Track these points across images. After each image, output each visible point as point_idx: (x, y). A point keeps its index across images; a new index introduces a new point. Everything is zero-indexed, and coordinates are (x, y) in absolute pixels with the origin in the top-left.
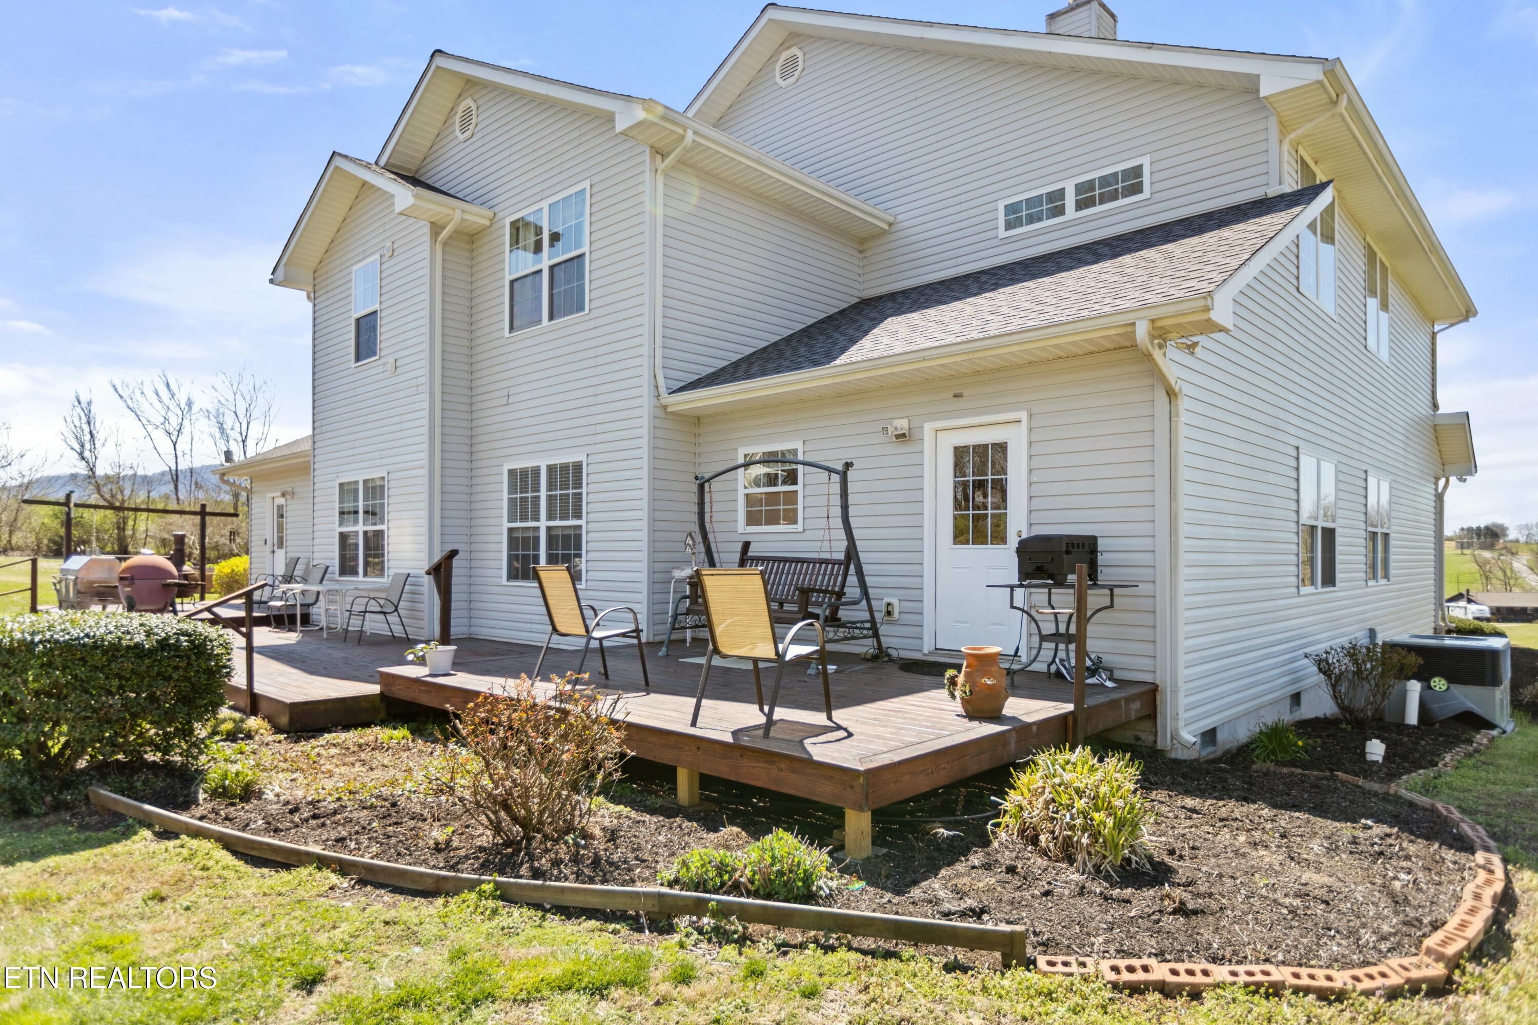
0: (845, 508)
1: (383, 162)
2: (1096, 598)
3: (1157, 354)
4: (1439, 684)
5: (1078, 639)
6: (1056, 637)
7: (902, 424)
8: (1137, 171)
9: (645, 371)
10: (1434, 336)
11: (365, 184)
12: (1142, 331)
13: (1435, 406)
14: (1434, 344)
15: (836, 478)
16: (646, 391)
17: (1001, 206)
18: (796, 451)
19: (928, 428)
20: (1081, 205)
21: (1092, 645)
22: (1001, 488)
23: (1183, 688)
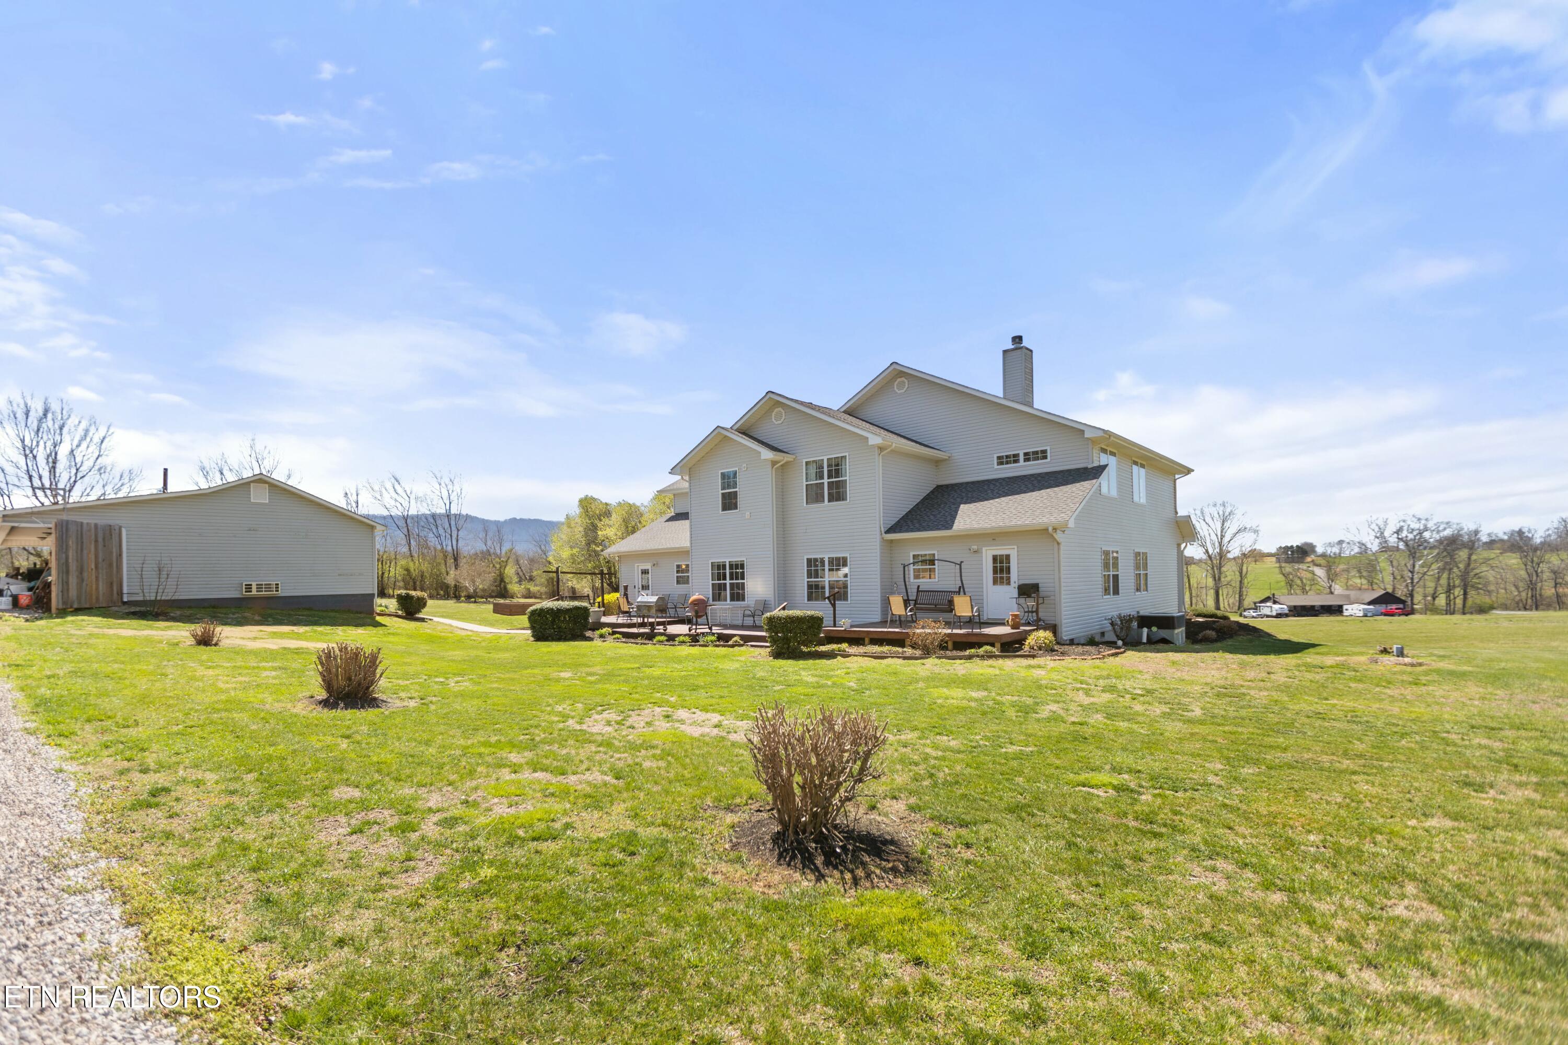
0: (961, 576)
1: (735, 428)
2: (1041, 601)
3: (1055, 535)
4: (1154, 629)
5: (1037, 612)
6: (1028, 612)
7: (975, 547)
8: (1044, 452)
9: (878, 526)
10: (1175, 480)
11: (726, 436)
12: (1050, 529)
13: (1177, 513)
14: (1175, 485)
15: (958, 567)
16: (878, 533)
17: (995, 456)
18: (934, 555)
19: (984, 549)
20: (1026, 460)
21: (1040, 614)
22: (1008, 569)
23: (1064, 626)
